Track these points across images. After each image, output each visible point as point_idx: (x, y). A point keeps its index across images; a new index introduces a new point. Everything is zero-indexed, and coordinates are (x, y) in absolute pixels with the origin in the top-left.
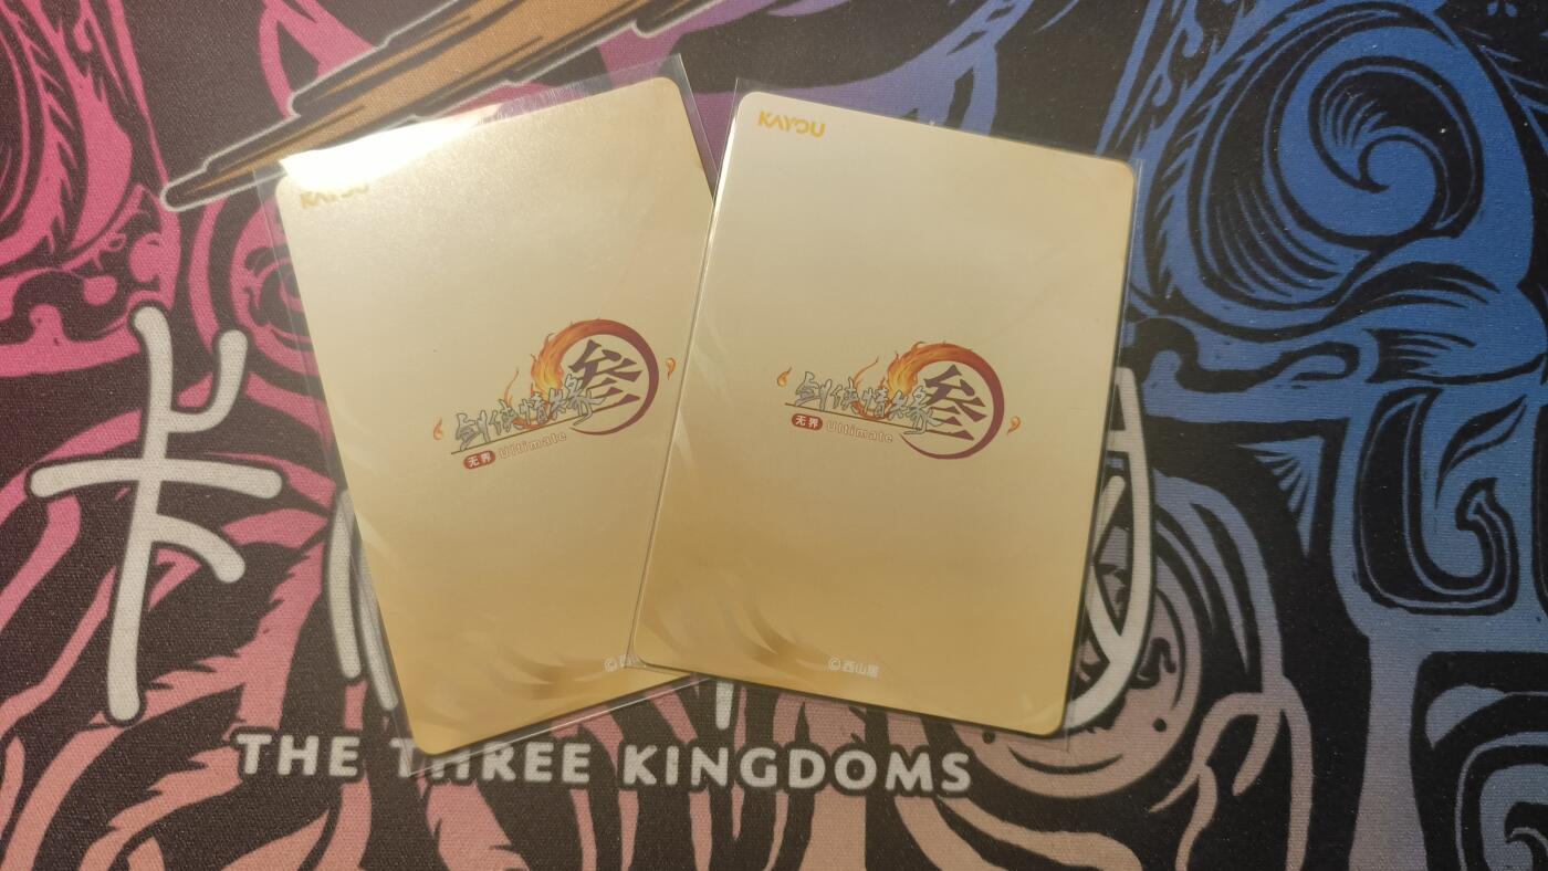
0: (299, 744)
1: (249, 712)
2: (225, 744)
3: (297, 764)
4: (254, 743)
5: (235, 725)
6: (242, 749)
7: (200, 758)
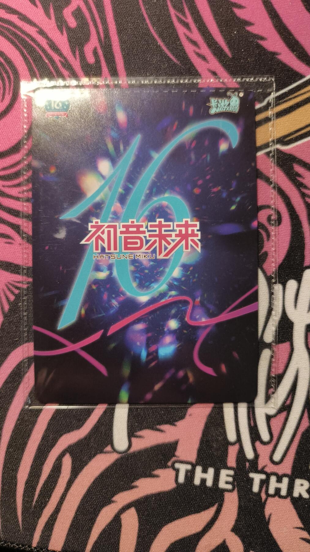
0: (205, 471)
1: (180, 453)
2: (169, 467)
3: (203, 481)
4: (183, 468)
5: (174, 459)
6: (177, 471)
7: (156, 472)
